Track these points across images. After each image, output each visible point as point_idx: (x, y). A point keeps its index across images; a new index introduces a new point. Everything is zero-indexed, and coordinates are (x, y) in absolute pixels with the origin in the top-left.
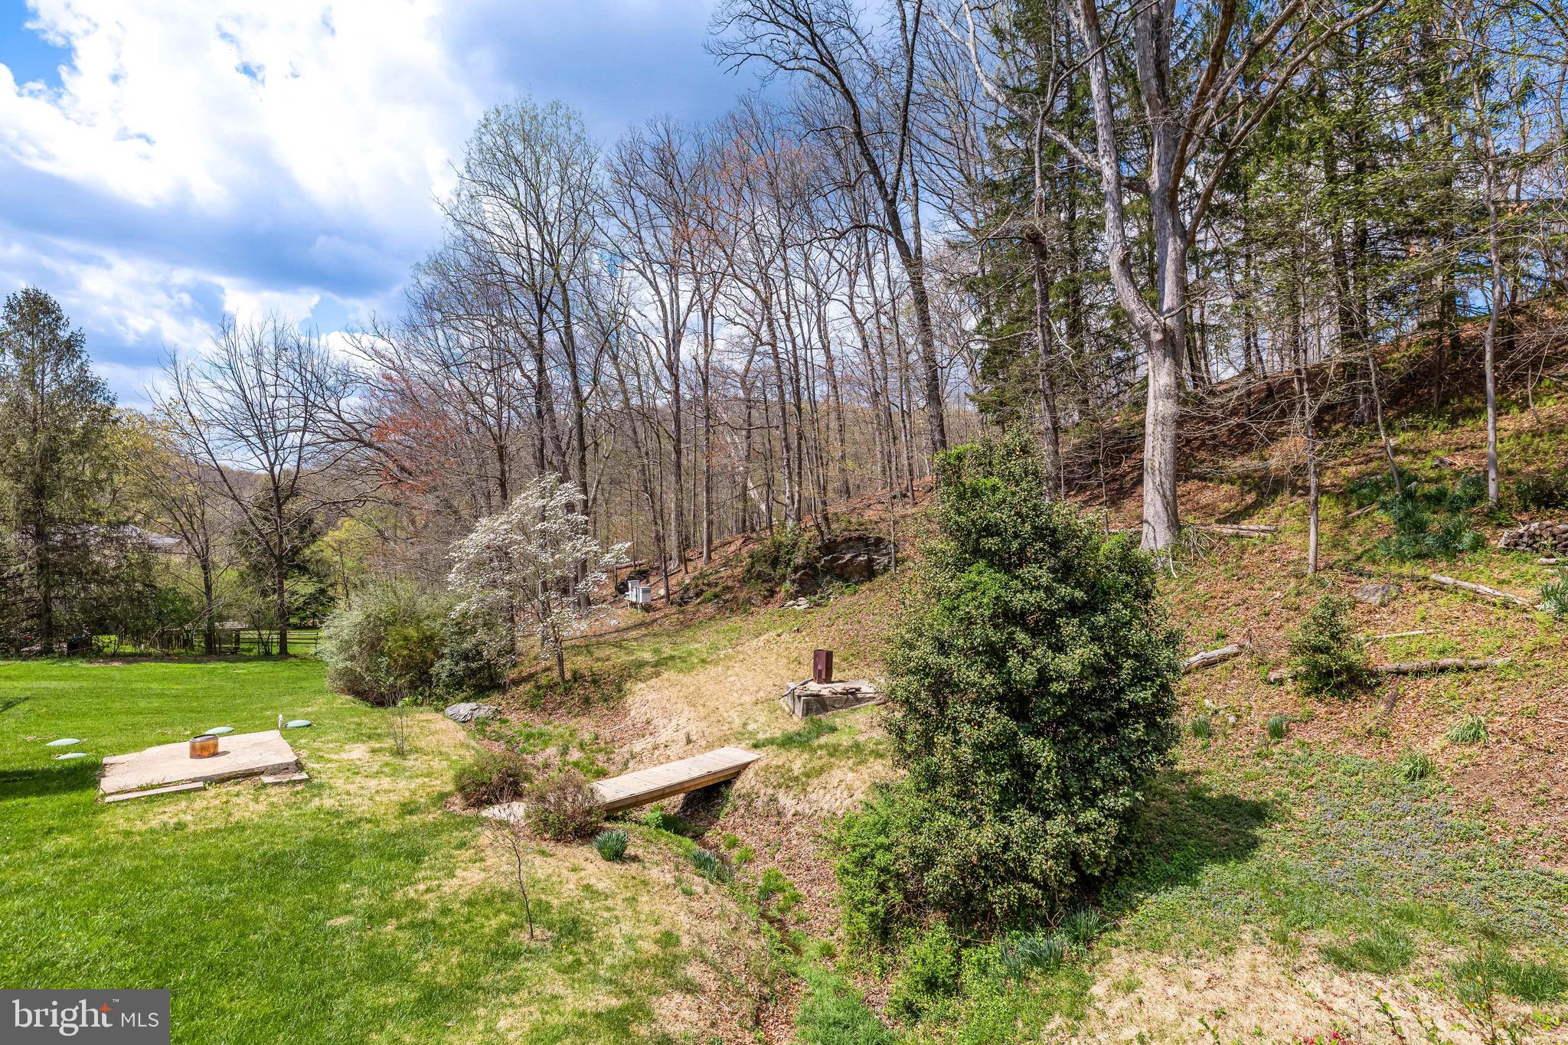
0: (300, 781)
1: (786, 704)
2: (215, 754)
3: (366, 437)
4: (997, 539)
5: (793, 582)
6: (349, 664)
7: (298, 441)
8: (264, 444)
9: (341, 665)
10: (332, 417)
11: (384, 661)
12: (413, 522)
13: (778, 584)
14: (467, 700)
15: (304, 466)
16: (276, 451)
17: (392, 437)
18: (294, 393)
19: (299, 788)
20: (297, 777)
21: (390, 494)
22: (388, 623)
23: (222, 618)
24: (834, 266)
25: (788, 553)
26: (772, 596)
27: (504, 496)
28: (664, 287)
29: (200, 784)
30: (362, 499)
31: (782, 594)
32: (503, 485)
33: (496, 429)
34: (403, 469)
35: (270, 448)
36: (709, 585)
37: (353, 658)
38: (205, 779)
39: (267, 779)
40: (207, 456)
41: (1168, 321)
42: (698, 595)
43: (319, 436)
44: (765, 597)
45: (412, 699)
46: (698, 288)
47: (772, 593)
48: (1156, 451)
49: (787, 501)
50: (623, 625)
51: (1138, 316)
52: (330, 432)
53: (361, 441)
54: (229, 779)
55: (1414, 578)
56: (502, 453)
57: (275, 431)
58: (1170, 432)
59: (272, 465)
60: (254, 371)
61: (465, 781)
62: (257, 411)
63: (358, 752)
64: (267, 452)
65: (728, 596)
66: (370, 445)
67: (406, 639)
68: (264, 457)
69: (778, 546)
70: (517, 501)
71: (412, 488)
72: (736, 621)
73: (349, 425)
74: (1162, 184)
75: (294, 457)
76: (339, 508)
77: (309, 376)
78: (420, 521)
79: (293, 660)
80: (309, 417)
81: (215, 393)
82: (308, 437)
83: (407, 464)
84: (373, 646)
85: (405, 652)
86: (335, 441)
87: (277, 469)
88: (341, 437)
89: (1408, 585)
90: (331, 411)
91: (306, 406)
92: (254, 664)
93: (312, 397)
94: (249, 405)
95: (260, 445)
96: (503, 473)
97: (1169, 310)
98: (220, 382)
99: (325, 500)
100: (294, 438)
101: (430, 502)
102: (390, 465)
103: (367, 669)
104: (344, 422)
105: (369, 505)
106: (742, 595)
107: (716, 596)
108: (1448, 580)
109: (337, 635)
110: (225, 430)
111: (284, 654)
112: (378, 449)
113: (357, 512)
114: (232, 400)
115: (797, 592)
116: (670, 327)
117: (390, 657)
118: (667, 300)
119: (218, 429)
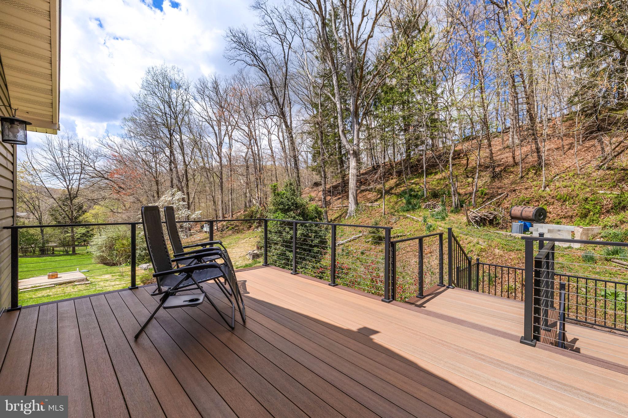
0: (88, 284)
1: (248, 257)
2: (57, 278)
3: (106, 176)
4: (282, 206)
5: (257, 223)
6: (101, 254)
7: (78, 178)
8: (65, 178)
9: (98, 254)
10: (92, 169)
11: (115, 252)
12: (125, 206)
13: (252, 224)
14: (146, 263)
15: (81, 186)
16: (70, 181)
17: (116, 176)
18: (77, 160)
19: (88, 285)
20: (87, 282)
21: (115, 196)
22: (116, 240)
23: (48, 242)
24: (273, 124)
25: (255, 214)
26: (250, 228)
27: (158, 197)
28: (216, 128)
29: (54, 285)
30: (104, 198)
31: (254, 227)
32: (158, 193)
33: (155, 175)
34: (121, 187)
35: (67, 180)
36: (231, 225)
37: (103, 252)
38: (55, 284)
39: (76, 283)
40: (40, 182)
41: (355, 148)
42: (227, 228)
43: (87, 175)
44: (248, 228)
45: (125, 264)
46: (227, 130)
47: (250, 227)
48: (352, 184)
49: (257, 198)
50: (202, 238)
51: (347, 146)
52: (91, 174)
53: (103, 177)
54: (63, 284)
55: (403, 216)
56: (157, 183)
57: (69, 174)
58: (355, 178)
59: (68, 186)
60: (59, 152)
61: (144, 279)
62: (61, 166)
63: (107, 277)
64: (66, 181)
65: (237, 228)
66: (107, 179)
67: (123, 244)
68: (64, 183)
69: (253, 212)
70: (163, 198)
71: (124, 194)
72: (239, 236)
73: (99, 171)
74: (353, 110)
75: (77, 183)
76: (95, 202)
77: (82, 154)
78: (128, 205)
79: (78, 255)
80: (83, 169)
81: (44, 160)
82: (82, 176)
83: (122, 186)
84: (110, 248)
85: (123, 249)
86: (93, 177)
87: (70, 187)
88: (96, 176)
89: (402, 217)
90: (91, 167)
91: (81, 165)
92: (62, 257)
93: (84, 162)
94: (58, 164)
95: (62, 178)
96: (158, 189)
97: (355, 144)
98: (45, 155)
99: (89, 198)
100: (76, 176)
101: (131, 199)
102: (115, 186)
103: (109, 255)
104: (96, 170)
105: (107, 201)
106: (241, 227)
107: (233, 228)
108: (409, 216)
109: (97, 244)
110: (48, 173)
111: (74, 253)
112: (111, 180)
113: (102, 203)
114: (50, 162)
115: (258, 226)
116: (218, 141)
117: (117, 251)
118: (217, 132)
119: (45, 173)
